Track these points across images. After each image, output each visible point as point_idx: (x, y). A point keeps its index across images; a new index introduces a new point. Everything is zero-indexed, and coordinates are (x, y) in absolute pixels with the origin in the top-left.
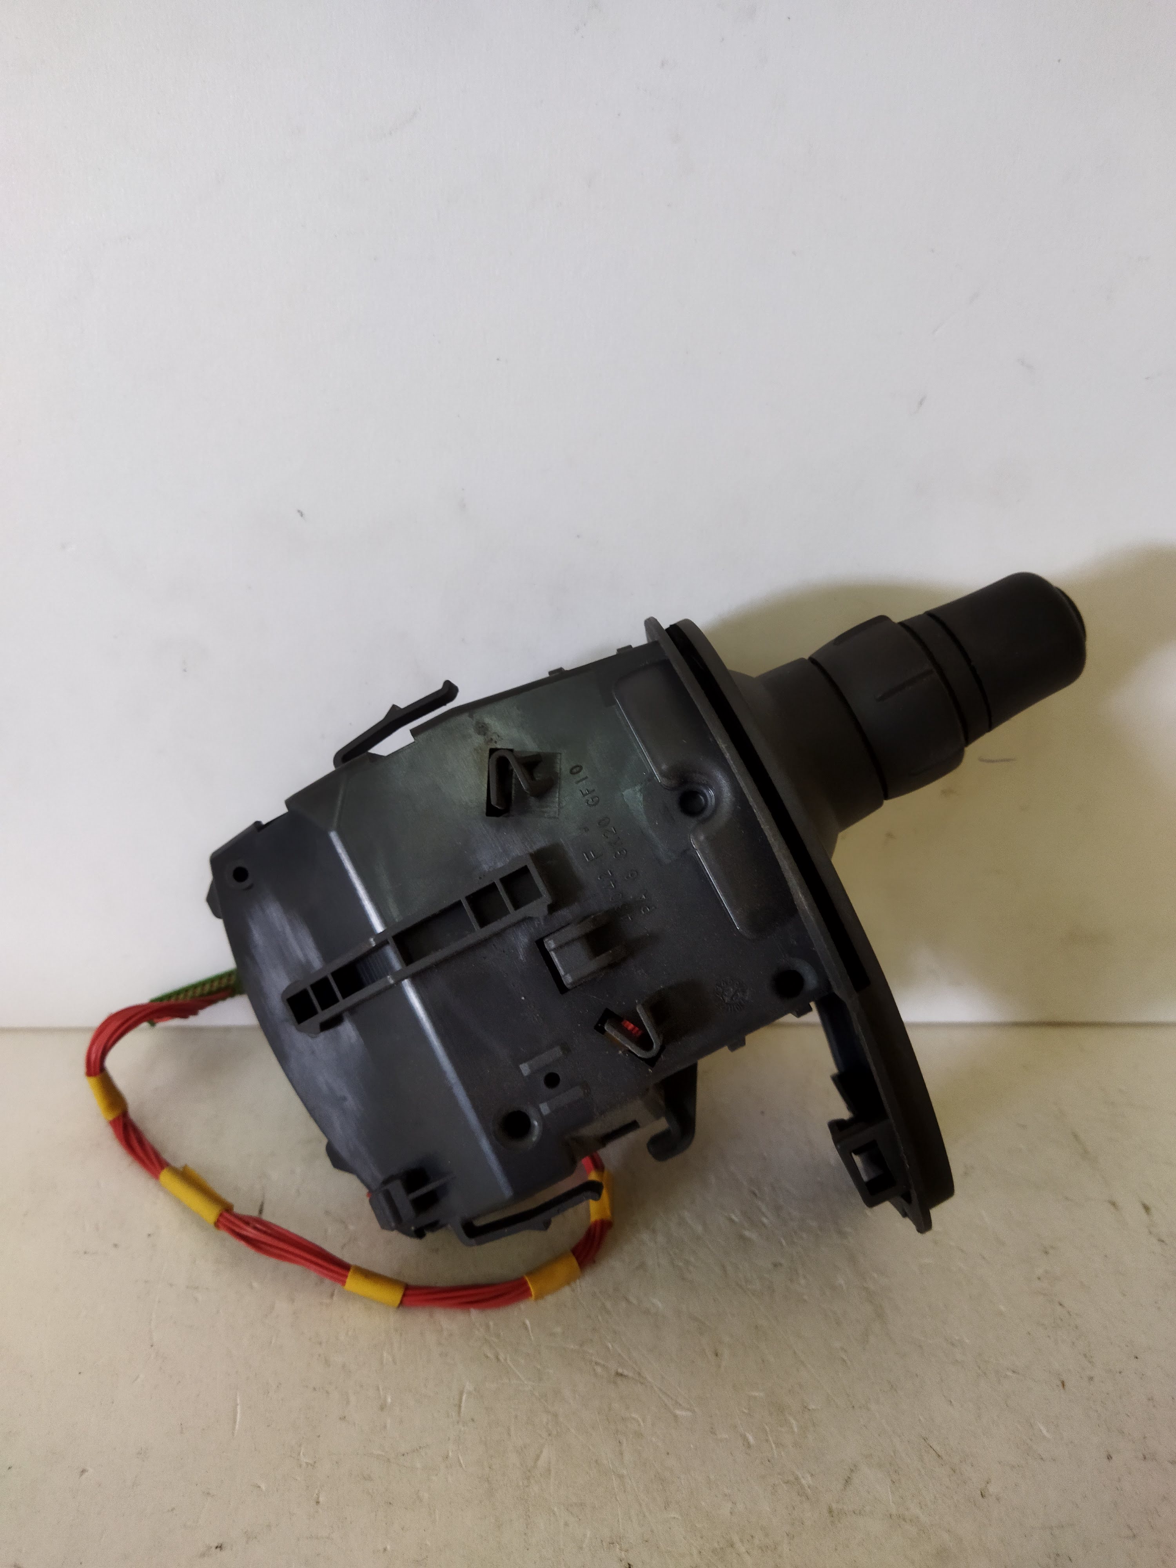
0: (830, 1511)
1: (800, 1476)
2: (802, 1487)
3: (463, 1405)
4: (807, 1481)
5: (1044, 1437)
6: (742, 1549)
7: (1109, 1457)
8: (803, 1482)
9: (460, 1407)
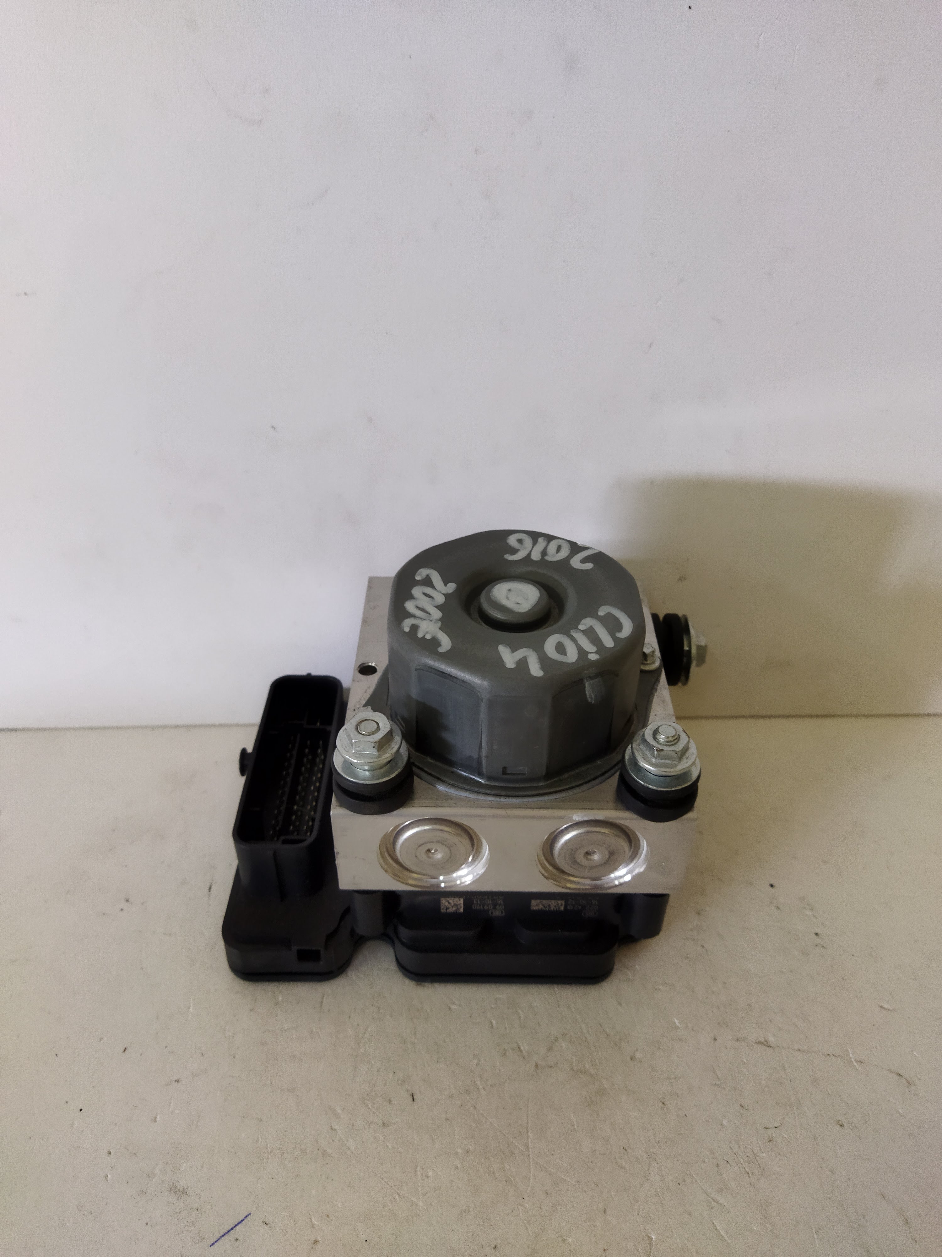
0: (537, 1066)
1: (520, 1044)
2: (521, 1051)
3: (324, 1001)
4: (525, 1047)
5: (677, 1028)
6: (480, 1087)
7: (715, 1039)
8: (522, 1048)
9: (322, 1002)
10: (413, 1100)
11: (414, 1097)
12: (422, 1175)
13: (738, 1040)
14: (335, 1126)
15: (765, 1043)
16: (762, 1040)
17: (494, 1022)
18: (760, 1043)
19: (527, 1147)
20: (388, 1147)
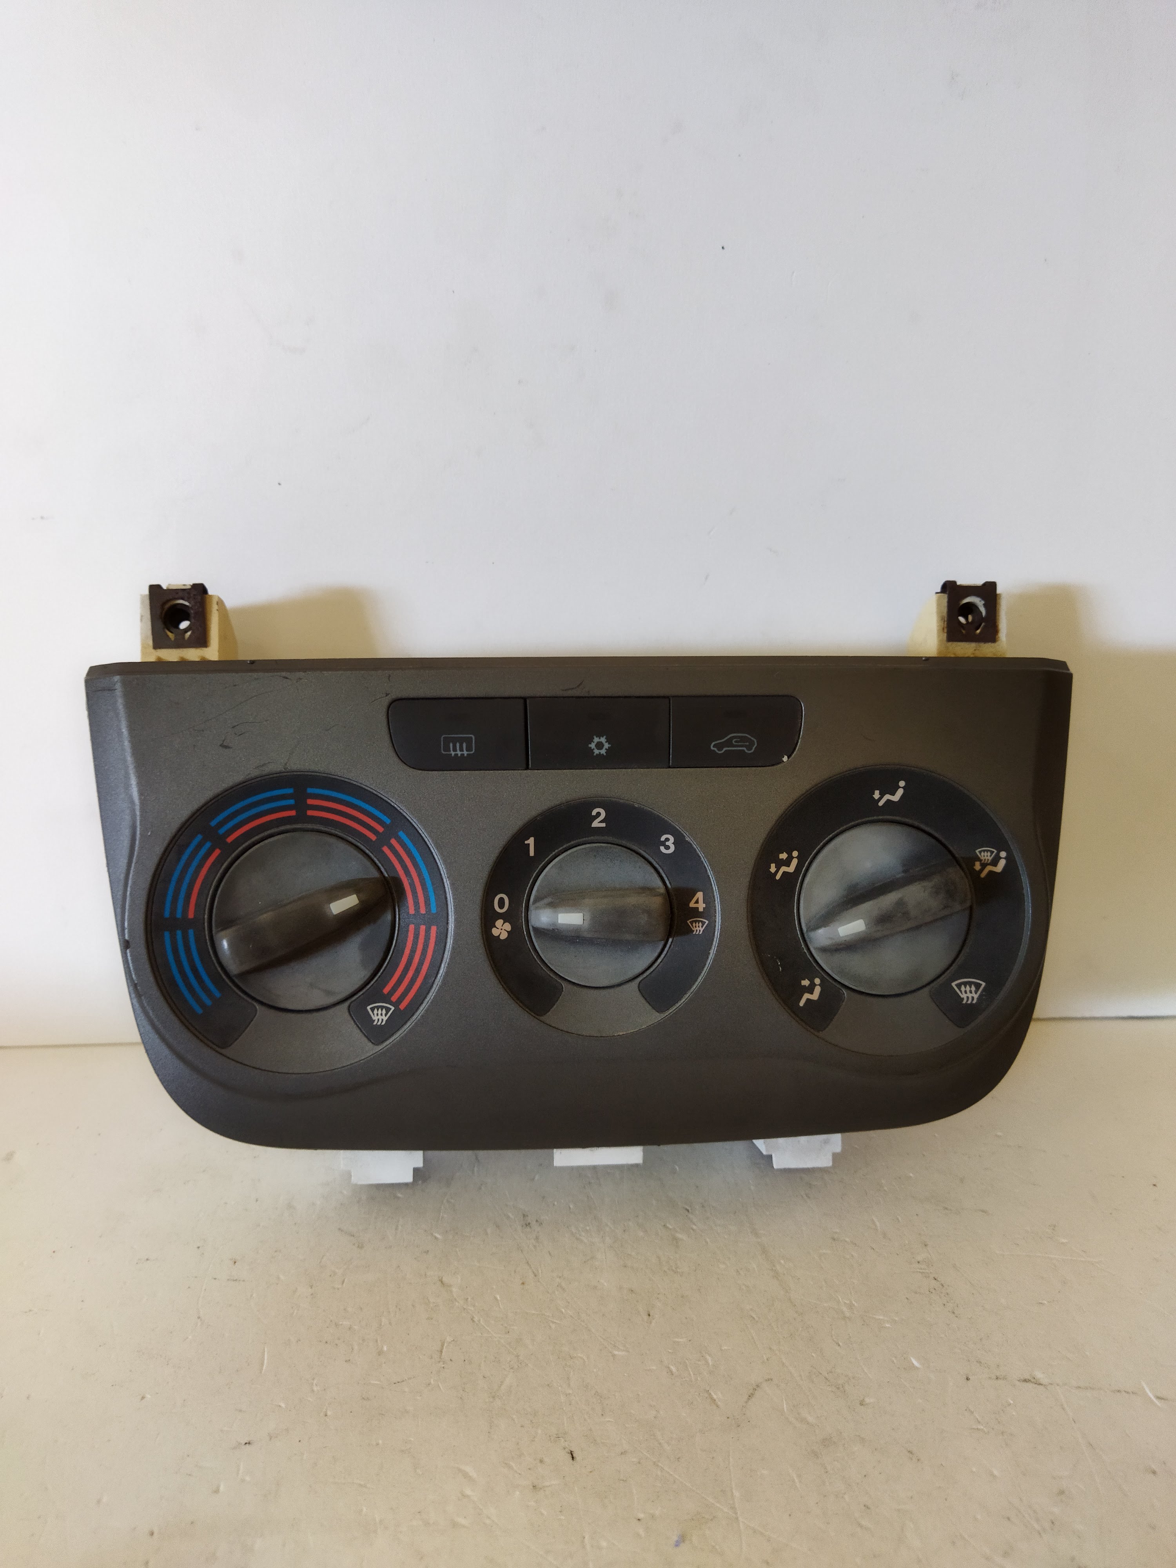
10: (573, 1458)
11: (574, 1455)
12: (592, 1546)
13: (997, 1378)
14: (468, 1492)
15: (1033, 1380)
16: (1029, 1377)
17: (673, 1368)
18: (1025, 1381)
19: (733, 1508)
20: (542, 1514)
